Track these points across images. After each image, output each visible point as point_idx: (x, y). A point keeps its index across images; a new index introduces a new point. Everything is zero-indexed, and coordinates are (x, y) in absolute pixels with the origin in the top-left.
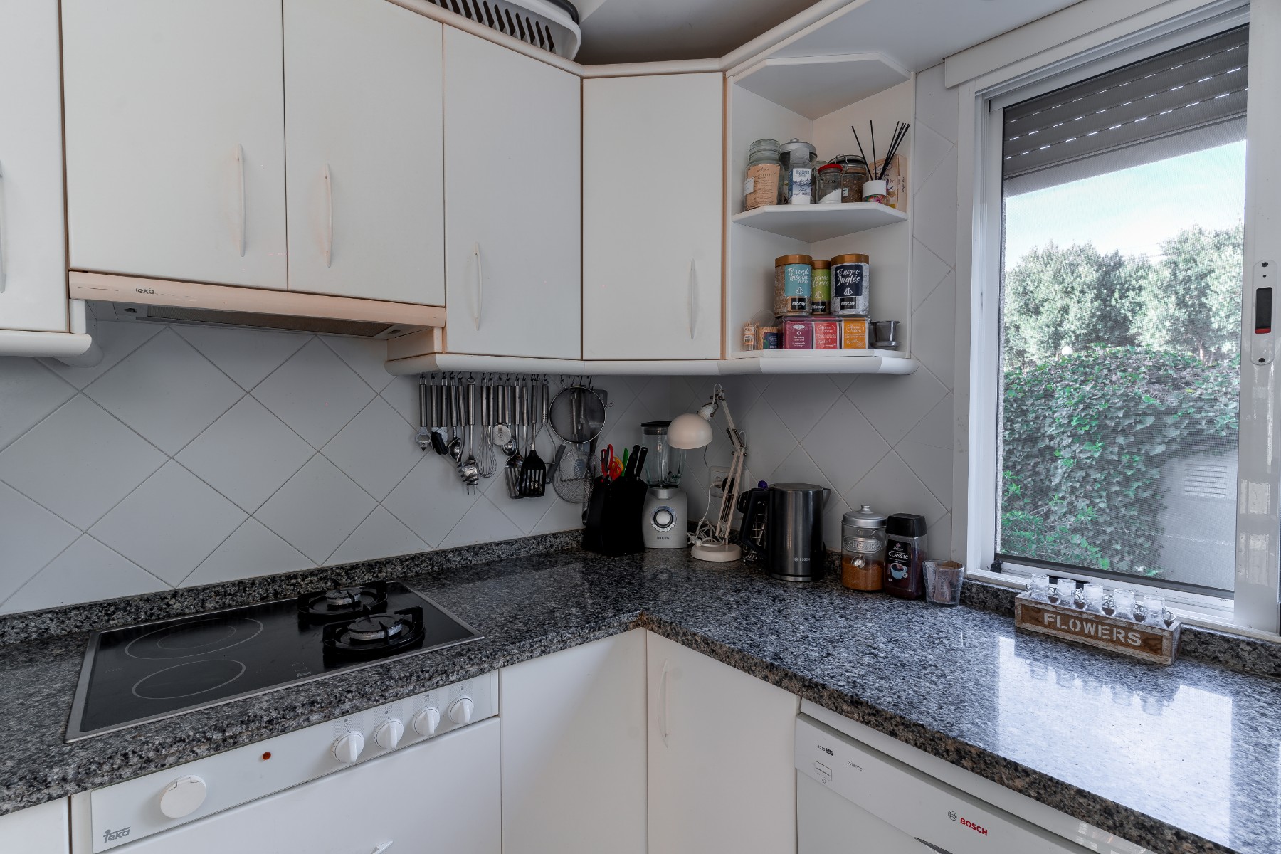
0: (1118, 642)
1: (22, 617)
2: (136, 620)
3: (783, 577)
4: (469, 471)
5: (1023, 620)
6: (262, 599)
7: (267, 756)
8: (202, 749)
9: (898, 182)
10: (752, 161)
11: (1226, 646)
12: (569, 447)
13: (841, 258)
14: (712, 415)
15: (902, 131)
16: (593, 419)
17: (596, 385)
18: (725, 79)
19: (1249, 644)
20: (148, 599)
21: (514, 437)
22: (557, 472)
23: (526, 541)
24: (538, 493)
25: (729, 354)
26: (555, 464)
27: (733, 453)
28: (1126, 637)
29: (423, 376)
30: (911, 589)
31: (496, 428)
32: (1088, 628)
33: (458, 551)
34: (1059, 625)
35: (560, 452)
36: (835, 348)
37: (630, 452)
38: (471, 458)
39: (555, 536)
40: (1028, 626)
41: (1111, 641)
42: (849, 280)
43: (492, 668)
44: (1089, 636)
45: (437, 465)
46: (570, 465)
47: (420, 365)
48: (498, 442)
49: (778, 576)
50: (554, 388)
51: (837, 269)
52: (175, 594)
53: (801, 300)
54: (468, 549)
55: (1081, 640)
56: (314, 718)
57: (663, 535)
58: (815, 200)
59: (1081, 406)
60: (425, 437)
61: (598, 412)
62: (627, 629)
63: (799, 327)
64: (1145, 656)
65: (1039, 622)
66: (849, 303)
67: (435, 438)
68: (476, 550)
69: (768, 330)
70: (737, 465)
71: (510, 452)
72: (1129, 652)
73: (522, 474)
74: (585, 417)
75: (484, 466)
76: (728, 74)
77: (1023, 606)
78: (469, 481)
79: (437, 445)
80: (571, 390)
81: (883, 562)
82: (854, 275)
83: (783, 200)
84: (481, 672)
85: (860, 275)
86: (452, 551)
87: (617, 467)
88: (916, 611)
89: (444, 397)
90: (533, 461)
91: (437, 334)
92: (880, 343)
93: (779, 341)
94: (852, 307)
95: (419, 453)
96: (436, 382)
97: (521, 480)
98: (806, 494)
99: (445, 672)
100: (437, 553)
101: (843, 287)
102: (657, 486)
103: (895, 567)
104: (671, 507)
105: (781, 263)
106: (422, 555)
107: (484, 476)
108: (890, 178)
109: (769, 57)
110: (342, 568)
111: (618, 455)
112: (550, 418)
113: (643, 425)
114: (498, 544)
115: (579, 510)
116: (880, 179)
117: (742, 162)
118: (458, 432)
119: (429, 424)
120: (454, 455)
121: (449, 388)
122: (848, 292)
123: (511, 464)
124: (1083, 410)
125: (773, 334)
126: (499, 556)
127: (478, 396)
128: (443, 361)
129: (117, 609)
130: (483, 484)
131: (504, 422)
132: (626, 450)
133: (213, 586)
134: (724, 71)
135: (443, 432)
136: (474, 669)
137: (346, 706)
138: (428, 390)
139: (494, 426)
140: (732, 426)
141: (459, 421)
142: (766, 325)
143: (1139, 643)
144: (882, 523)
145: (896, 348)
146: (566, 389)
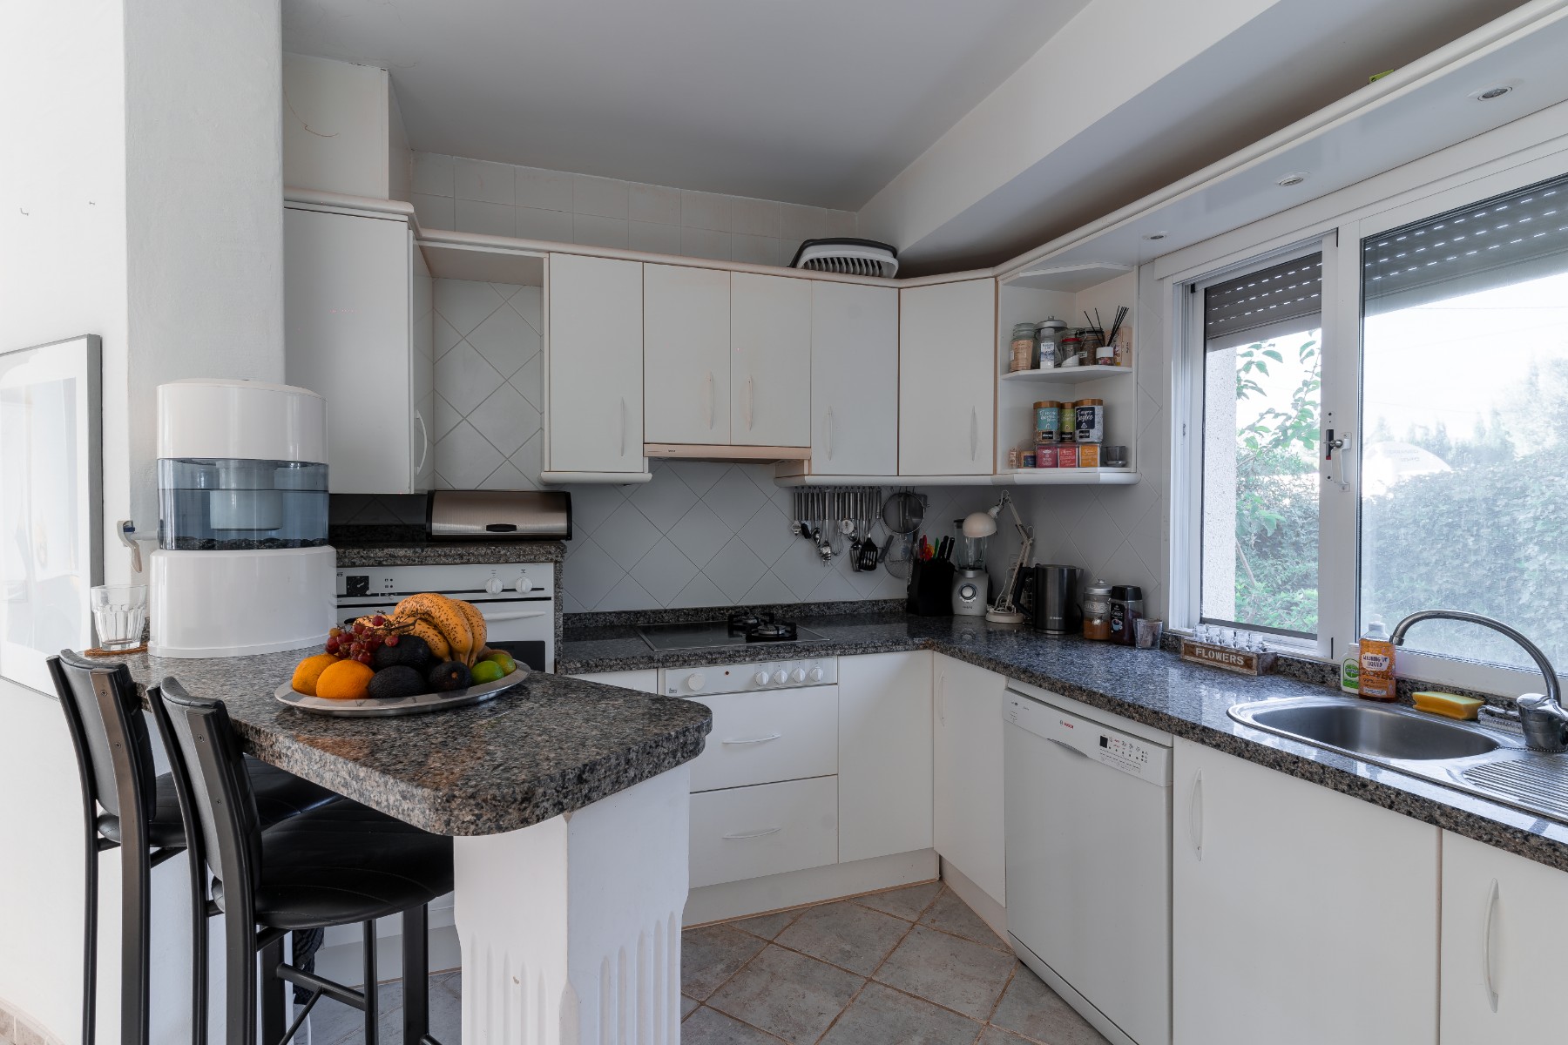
0: (1233, 664)
1: (604, 613)
2: (648, 622)
3: (1045, 631)
4: (826, 550)
5: (1185, 653)
6: (706, 620)
7: (727, 673)
8: (703, 662)
9: (1123, 347)
10: (1016, 338)
11: (1299, 665)
12: (898, 537)
13: (1081, 402)
14: (998, 513)
15: (1123, 312)
16: (915, 516)
17: (917, 491)
18: (996, 282)
19: (1310, 663)
20: (654, 612)
21: (855, 528)
22: (888, 555)
23: (864, 602)
24: (872, 568)
25: (999, 471)
26: (886, 549)
27: (1022, 543)
28: (1237, 660)
29: (796, 487)
30: (1126, 638)
31: (844, 522)
32: (1219, 656)
33: (818, 605)
34: (1203, 655)
35: (890, 540)
36: (1074, 466)
37: (941, 540)
38: (826, 542)
39: (885, 601)
40: (1188, 658)
41: (1229, 663)
42: (1086, 418)
43: (833, 654)
44: (1218, 661)
45: (805, 545)
46: (898, 550)
47: (796, 482)
48: (845, 532)
49: (1040, 631)
50: (885, 495)
51: (1078, 409)
52: (666, 611)
53: (1051, 433)
54: (824, 604)
55: (1214, 664)
56: (747, 659)
57: (968, 605)
58: (1058, 365)
59: (1552, 507)
60: (797, 527)
61: (918, 512)
62: (917, 648)
63: (1047, 451)
64: (1245, 671)
65: (1193, 654)
66: (1085, 434)
67: (804, 527)
68: (829, 605)
69: (1027, 454)
70: (1024, 553)
71: (854, 539)
72: (1237, 669)
73: (861, 554)
74: (909, 514)
75: (835, 548)
76: (999, 278)
77: (1185, 644)
78: (825, 556)
79: (805, 532)
80: (900, 495)
81: (1109, 620)
82: (1088, 414)
83: (1035, 364)
84: (828, 655)
85: (1093, 414)
86: (814, 604)
87: (929, 551)
88: (1127, 654)
89: (810, 503)
90: (869, 545)
91: (806, 463)
92: (1110, 462)
93: (1034, 462)
94: (1088, 437)
95: (794, 538)
96: (805, 491)
97: (860, 558)
98: (1062, 571)
99: (808, 650)
100: (804, 604)
101: (1081, 423)
102: (966, 568)
103: (1115, 623)
104: (976, 584)
105: (1037, 406)
106: (795, 605)
107: (835, 555)
108: (1117, 343)
109: (1027, 270)
110: (747, 607)
111: (931, 543)
112: (883, 514)
113: (955, 521)
114: (844, 603)
115: (905, 584)
116: (1108, 345)
117: (1010, 338)
118: (818, 524)
119: (800, 519)
120: (815, 539)
121: (813, 495)
122: (1084, 426)
123: (854, 548)
124: (1553, 512)
125: (1031, 457)
126: (845, 611)
127: (832, 500)
128: (809, 480)
129: (641, 615)
130: (835, 560)
131: (849, 518)
132: (937, 540)
133: (683, 609)
134: (995, 277)
135: (808, 524)
136: (823, 652)
137: (761, 657)
138: (800, 496)
139: (842, 520)
140: (1019, 522)
141: (819, 517)
142: (1027, 450)
143: (1242, 663)
144: (1109, 591)
145: (1123, 466)
146: (895, 494)
